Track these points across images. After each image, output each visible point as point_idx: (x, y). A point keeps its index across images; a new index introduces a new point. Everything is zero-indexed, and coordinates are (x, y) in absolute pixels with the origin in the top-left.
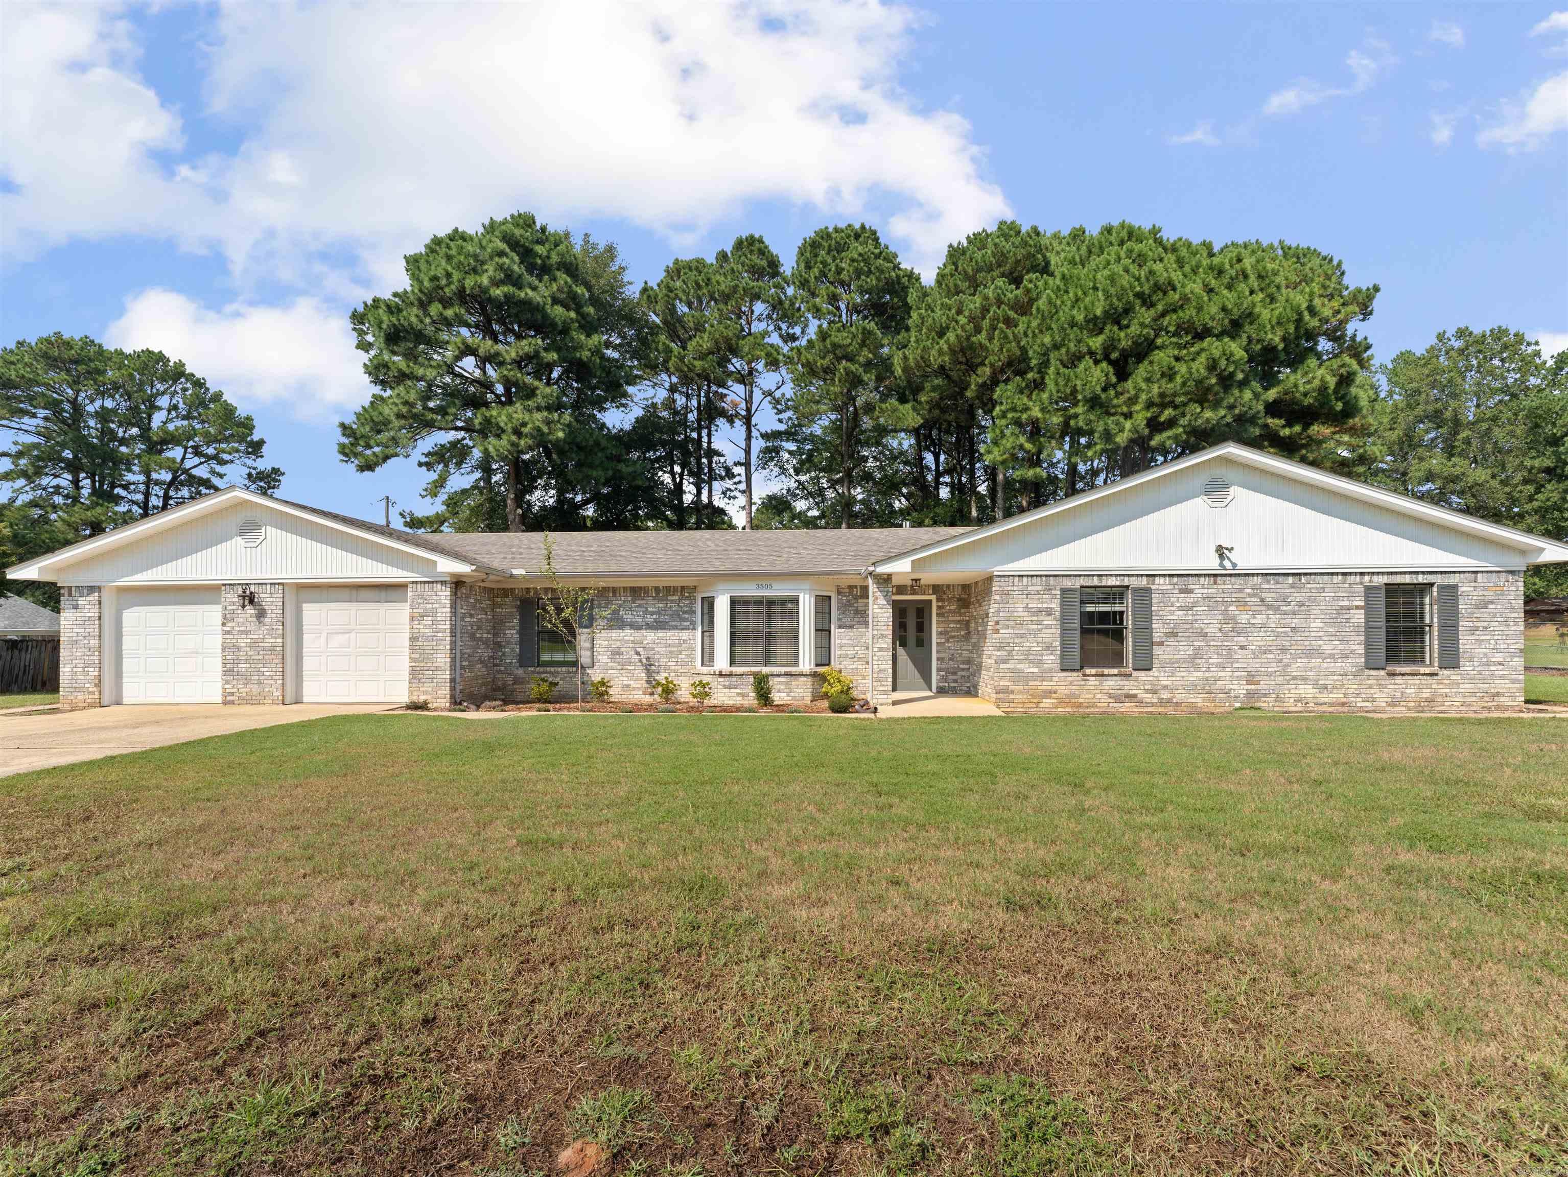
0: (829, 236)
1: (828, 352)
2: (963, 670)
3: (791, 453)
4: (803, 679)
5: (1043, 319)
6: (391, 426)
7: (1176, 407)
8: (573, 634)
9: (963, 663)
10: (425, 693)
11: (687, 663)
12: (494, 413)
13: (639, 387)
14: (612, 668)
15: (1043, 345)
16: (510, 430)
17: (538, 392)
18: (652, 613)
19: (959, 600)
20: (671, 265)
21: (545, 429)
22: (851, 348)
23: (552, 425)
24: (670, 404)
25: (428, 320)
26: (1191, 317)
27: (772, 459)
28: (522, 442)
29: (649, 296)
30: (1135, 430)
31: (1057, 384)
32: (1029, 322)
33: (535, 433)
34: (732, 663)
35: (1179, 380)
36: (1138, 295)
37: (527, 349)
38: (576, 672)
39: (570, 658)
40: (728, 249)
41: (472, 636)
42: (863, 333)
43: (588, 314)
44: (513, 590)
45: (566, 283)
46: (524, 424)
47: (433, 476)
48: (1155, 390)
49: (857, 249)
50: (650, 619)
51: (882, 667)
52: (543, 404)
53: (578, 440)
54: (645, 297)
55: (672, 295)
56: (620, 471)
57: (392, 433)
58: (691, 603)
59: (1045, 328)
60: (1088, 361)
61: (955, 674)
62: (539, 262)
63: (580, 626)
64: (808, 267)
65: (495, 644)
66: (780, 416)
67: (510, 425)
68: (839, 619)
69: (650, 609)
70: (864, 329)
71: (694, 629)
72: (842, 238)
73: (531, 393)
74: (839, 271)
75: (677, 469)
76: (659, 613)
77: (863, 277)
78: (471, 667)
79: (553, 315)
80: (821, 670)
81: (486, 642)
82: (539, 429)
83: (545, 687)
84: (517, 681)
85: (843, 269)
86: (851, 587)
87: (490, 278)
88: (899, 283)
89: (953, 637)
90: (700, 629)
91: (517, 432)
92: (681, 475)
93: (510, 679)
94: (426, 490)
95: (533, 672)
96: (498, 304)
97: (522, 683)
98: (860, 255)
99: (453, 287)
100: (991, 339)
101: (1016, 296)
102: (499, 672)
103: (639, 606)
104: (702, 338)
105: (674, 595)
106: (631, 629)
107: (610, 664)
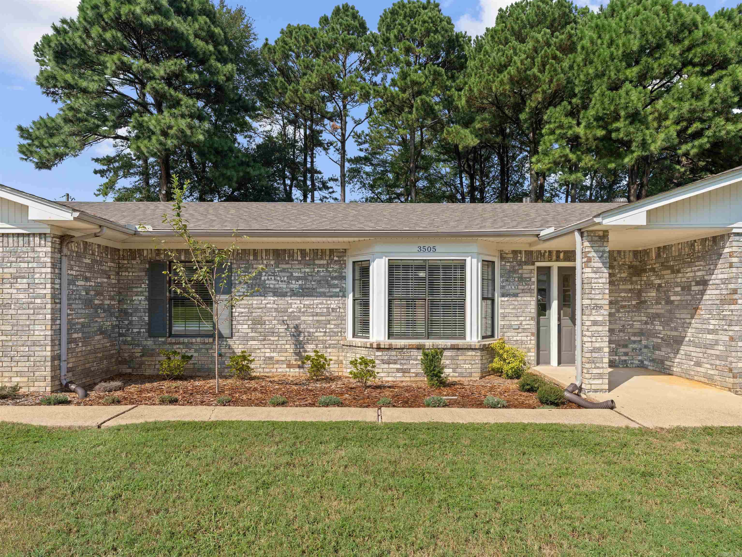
0: (404, 6)
1: (408, 87)
2: (634, 342)
3: (367, 174)
4: (470, 353)
5: (588, 54)
6: (62, 131)
7: (702, 121)
8: (209, 301)
9: (635, 335)
10: (19, 374)
11: (336, 334)
12: (146, 119)
13: (261, 123)
14: (253, 339)
15: (588, 74)
16: (158, 132)
17: (182, 103)
18: (298, 279)
19: (630, 267)
20: (285, 29)
21: (188, 132)
22: (425, 85)
23: (194, 130)
24: (283, 134)
25: (90, 43)
26: (714, 50)
27: (354, 177)
28: (169, 142)
29: (269, 49)
30: (668, 139)
31: (602, 103)
32: (575, 57)
33: (180, 134)
34: (390, 335)
35: (707, 99)
36: (669, 34)
37: (173, 67)
38: (213, 343)
39: (207, 327)
40: (329, 15)
41: (88, 303)
42: (434, 74)
43: (224, 51)
44: (140, 251)
45: (206, 23)
46: (170, 127)
47: (105, 180)
48: (686, 106)
49: (425, 15)
50: (295, 285)
51: (597, 345)
52: (187, 113)
53: (216, 145)
54: (266, 49)
55: (287, 47)
56: (248, 173)
57: (63, 137)
58: (341, 268)
59: (588, 62)
60: (628, 85)
61: (626, 346)
62: (184, 6)
63: (218, 292)
64: (389, 29)
65: (120, 311)
66: (361, 147)
67: (158, 128)
68: (502, 287)
69: (295, 274)
70: (435, 71)
71: (344, 296)
72: (415, 7)
73: (177, 103)
74: (414, 30)
75: (288, 182)
76: (304, 278)
77: (432, 34)
78: (86, 340)
79: (195, 45)
80: (487, 342)
81: (108, 310)
82: (182, 131)
83: (177, 360)
84: (146, 352)
85: (416, 30)
86: (515, 253)
87: (142, 8)
88: (458, 41)
89: (624, 307)
90: (351, 296)
91: (165, 134)
92: (291, 187)
93: (137, 352)
94: (99, 190)
95: (164, 343)
96: (149, 31)
97: (152, 355)
98: (430, 18)
99: (111, 14)
100: (542, 71)
101: (561, 40)
102: (125, 342)
103: (283, 270)
104: (311, 76)
105: (321, 259)
106: (274, 296)
107: (250, 335)
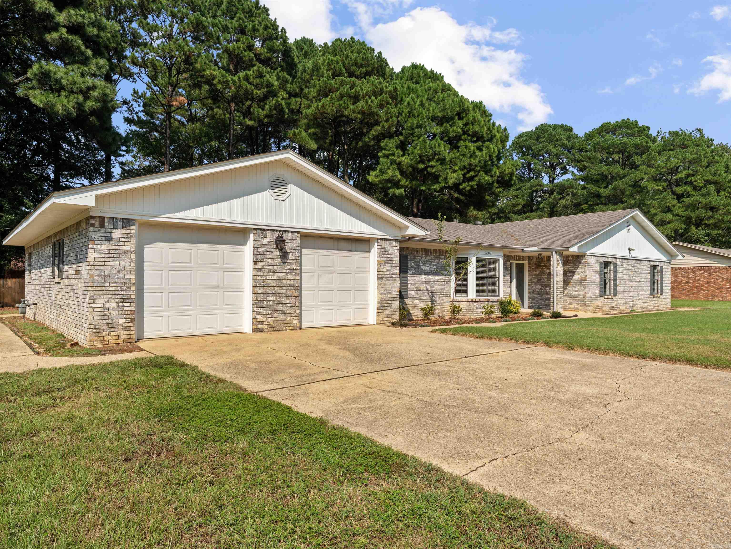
2: (536, 298)
9: (536, 294)
11: (447, 295)
14: (416, 299)
18: (433, 265)
34: (478, 295)
71: (450, 275)
76: (436, 265)
89: (534, 282)
90: (453, 275)
103: (428, 261)
105: (442, 255)
106: (425, 274)
107: (415, 296)
